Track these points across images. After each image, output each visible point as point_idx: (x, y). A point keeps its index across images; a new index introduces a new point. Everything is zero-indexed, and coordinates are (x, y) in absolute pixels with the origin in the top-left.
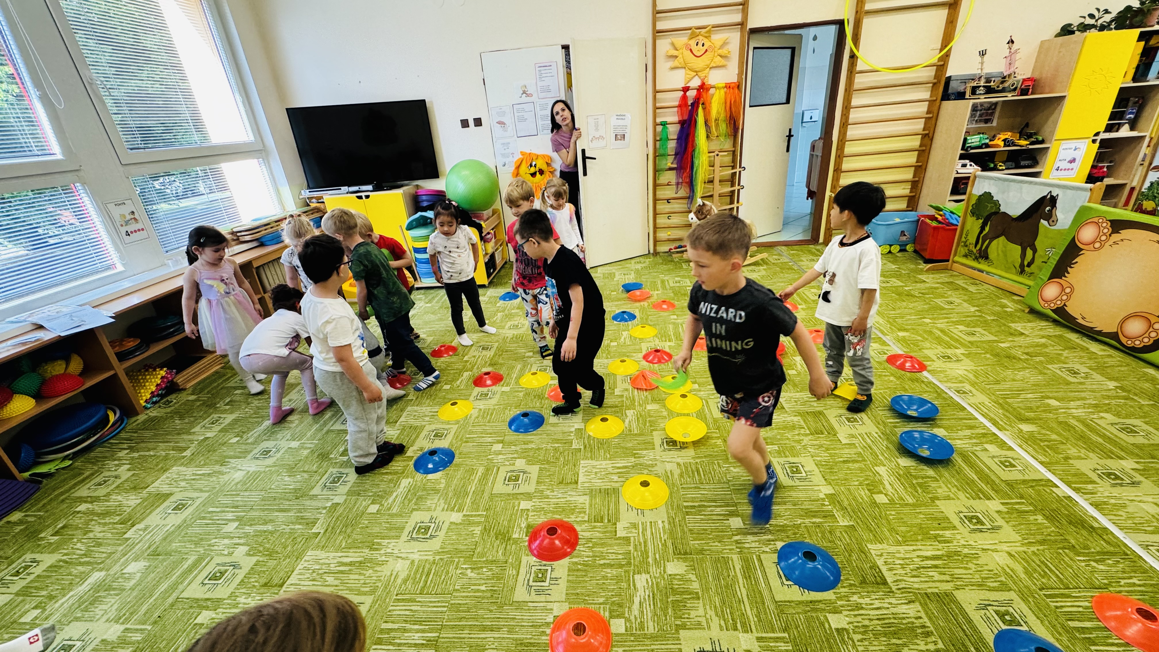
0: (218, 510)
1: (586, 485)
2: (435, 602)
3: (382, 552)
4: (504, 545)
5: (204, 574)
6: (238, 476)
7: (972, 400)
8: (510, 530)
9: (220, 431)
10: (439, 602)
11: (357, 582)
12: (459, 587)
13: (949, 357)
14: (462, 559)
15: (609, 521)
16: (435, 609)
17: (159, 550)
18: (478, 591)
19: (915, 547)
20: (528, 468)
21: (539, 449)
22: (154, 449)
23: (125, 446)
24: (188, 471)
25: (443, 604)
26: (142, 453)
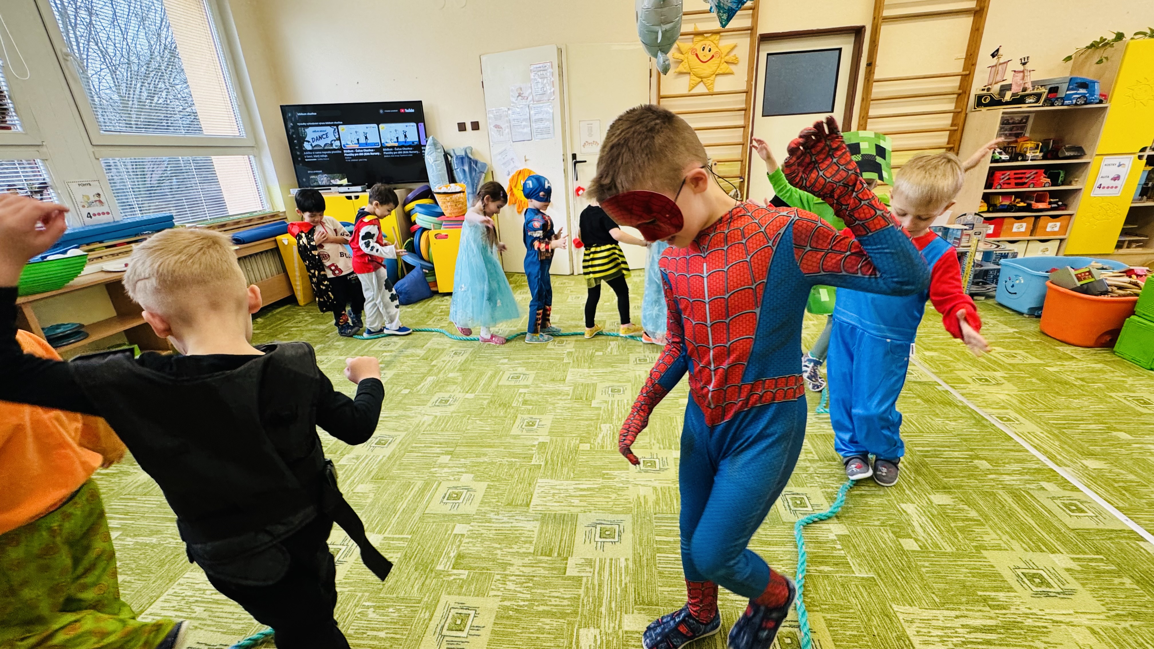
1: (539, 508)
4: (423, 579)
7: (1020, 429)
8: (436, 559)
13: (987, 380)
15: (559, 555)
19: (958, 613)
20: (473, 485)
21: (492, 463)
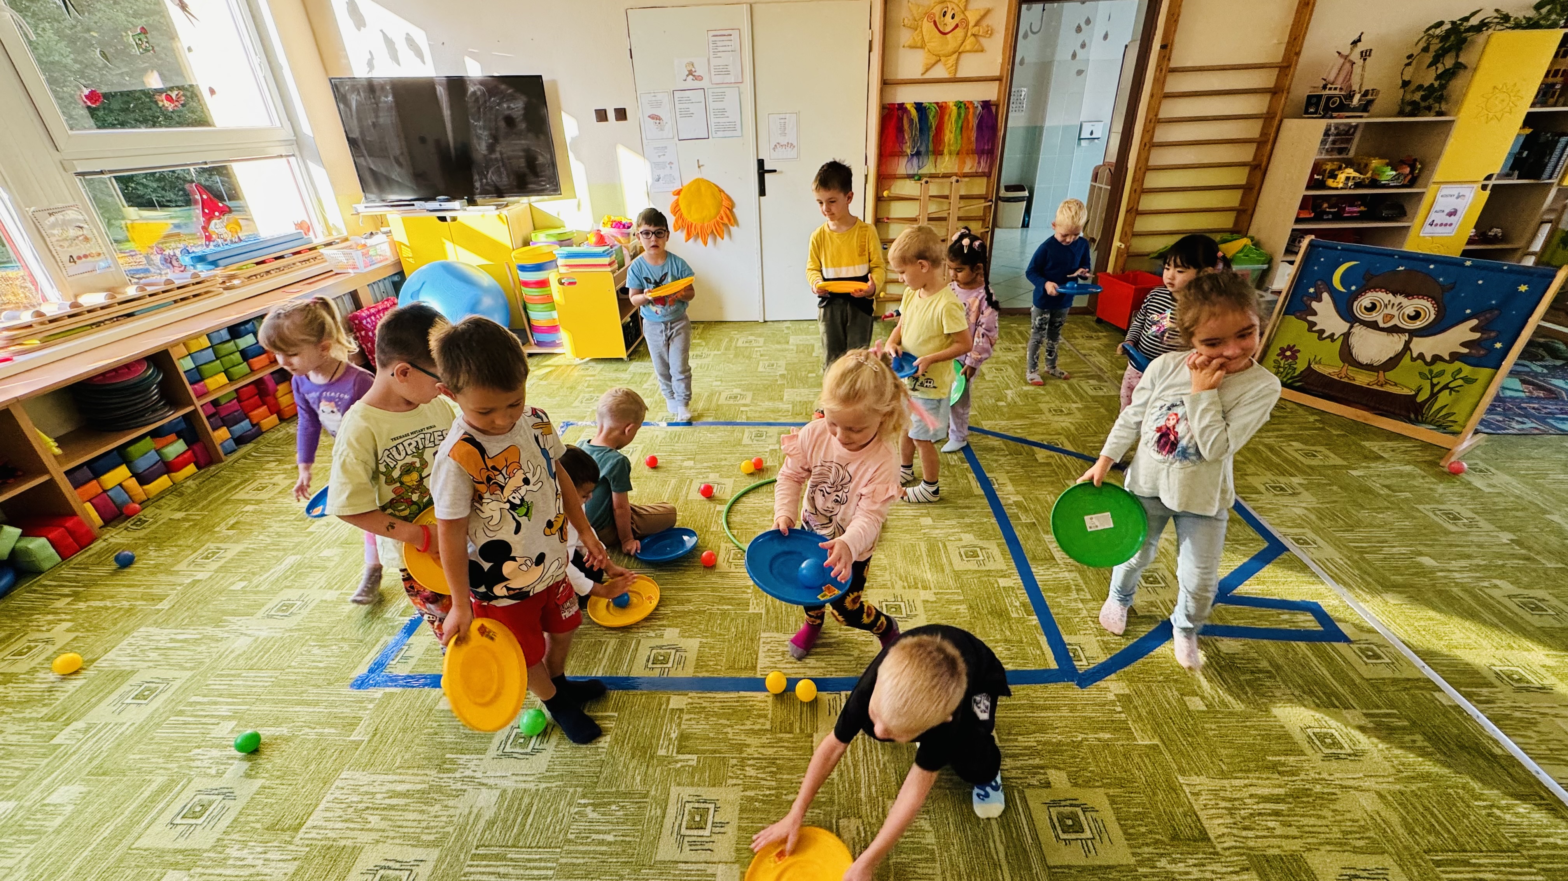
0: (206, 699)
2: (535, 860)
3: (458, 775)
4: (644, 768)
5: (176, 807)
6: (241, 644)
7: (1317, 554)
8: (654, 741)
9: (216, 571)
10: (541, 860)
11: (415, 824)
12: (572, 837)
13: (1282, 489)
14: (579, 789)
15: (802, 731)
16: (536, 872)
17: (105, 766)
18: (601, 843)
19: (1246, 781)
20: (684, 643)
21: (700, 612)
22: (112, 597)
23: (66, 591)
24: (162, 635)
25: (549, 865)
26: (92, 603)
